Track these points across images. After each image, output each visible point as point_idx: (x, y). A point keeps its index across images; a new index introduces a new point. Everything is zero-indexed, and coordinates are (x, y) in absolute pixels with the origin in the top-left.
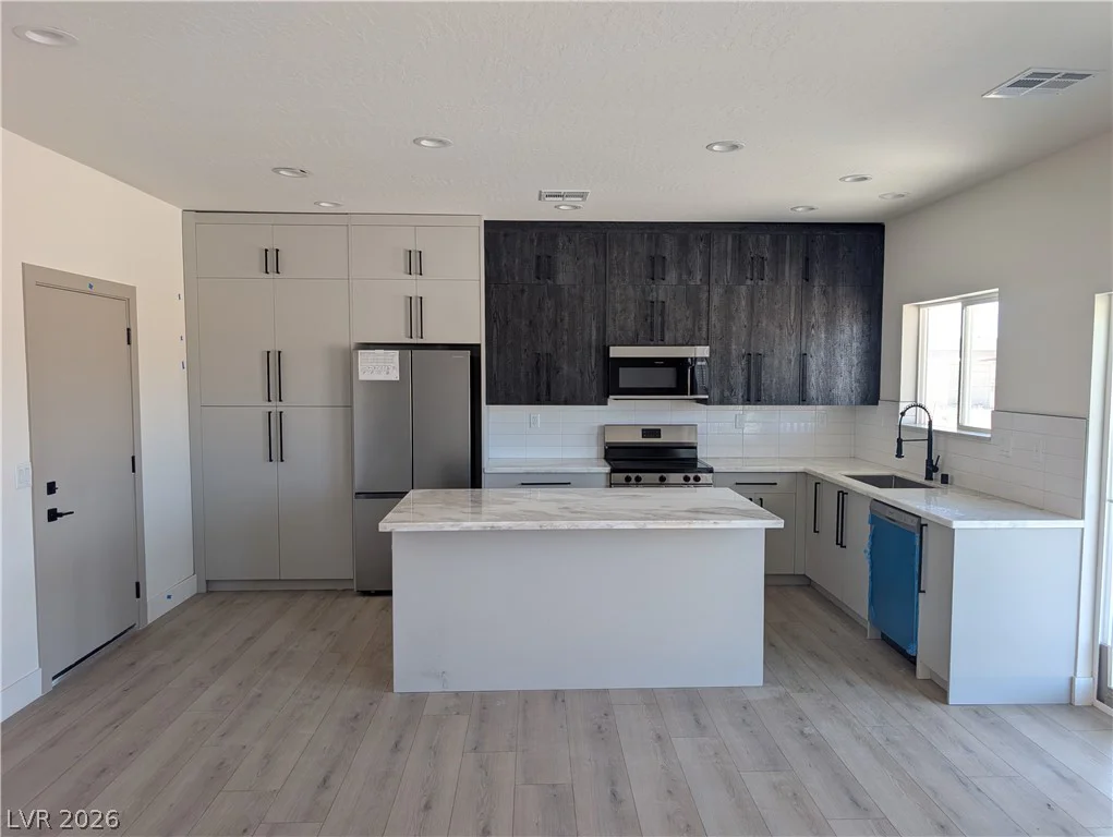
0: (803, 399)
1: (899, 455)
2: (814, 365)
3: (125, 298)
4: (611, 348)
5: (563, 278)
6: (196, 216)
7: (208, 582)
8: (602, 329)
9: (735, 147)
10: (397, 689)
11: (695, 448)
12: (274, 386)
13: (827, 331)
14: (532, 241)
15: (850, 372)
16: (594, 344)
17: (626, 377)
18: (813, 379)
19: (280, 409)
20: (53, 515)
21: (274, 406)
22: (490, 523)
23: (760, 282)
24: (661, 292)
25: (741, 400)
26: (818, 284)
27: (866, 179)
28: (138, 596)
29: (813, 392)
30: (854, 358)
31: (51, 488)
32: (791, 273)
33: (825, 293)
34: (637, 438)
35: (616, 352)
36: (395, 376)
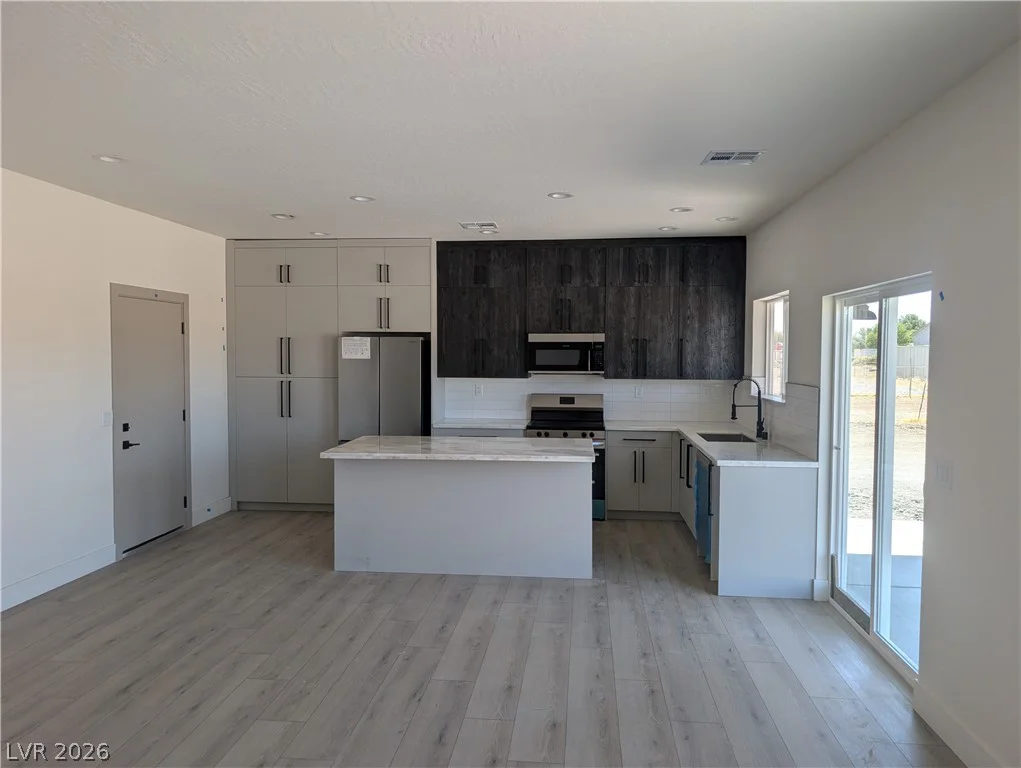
0: (681, 374)
1: (734, 417)
2: (689, 348)
3: (181, 302)
4: (530, 335)
5: (494, 283)
6: (235, 243)
7: (238, 503)
8: (524, 320)
9: (568, 196)
10: (336, 569)
11: (602, 412)
12: (285, 363)
13: (699, 322)
14: (471, 256)
15: (720, 354)
16: (517, 333)
17: (541, 357)
18: (689, 359)
19: (289, 379)
20: (126, 445)
21: (285, 378)
22: (393, 455)
23: (645, 285)
24: (569, 293)
25: (631, 375)
26: (692, 284)
27: (688, 210)
28: (185, 506)
29: (689, 369)
30: (723, 343)
31: (126, 427)
32: (670, 276)
33: (698, 292)
34: (557, 404)
35: (533, 338)
36: (367, 355)
